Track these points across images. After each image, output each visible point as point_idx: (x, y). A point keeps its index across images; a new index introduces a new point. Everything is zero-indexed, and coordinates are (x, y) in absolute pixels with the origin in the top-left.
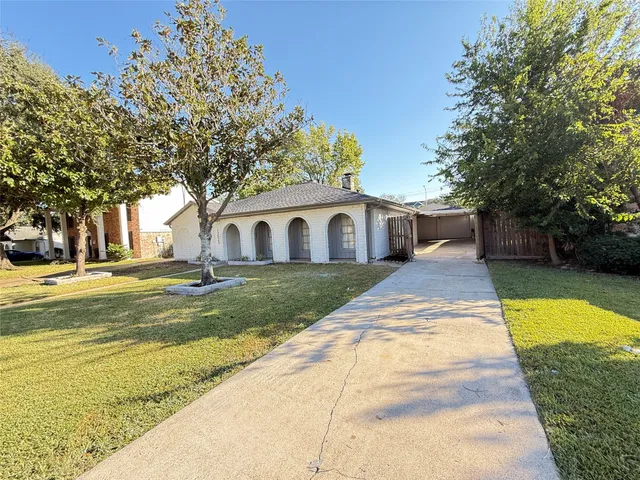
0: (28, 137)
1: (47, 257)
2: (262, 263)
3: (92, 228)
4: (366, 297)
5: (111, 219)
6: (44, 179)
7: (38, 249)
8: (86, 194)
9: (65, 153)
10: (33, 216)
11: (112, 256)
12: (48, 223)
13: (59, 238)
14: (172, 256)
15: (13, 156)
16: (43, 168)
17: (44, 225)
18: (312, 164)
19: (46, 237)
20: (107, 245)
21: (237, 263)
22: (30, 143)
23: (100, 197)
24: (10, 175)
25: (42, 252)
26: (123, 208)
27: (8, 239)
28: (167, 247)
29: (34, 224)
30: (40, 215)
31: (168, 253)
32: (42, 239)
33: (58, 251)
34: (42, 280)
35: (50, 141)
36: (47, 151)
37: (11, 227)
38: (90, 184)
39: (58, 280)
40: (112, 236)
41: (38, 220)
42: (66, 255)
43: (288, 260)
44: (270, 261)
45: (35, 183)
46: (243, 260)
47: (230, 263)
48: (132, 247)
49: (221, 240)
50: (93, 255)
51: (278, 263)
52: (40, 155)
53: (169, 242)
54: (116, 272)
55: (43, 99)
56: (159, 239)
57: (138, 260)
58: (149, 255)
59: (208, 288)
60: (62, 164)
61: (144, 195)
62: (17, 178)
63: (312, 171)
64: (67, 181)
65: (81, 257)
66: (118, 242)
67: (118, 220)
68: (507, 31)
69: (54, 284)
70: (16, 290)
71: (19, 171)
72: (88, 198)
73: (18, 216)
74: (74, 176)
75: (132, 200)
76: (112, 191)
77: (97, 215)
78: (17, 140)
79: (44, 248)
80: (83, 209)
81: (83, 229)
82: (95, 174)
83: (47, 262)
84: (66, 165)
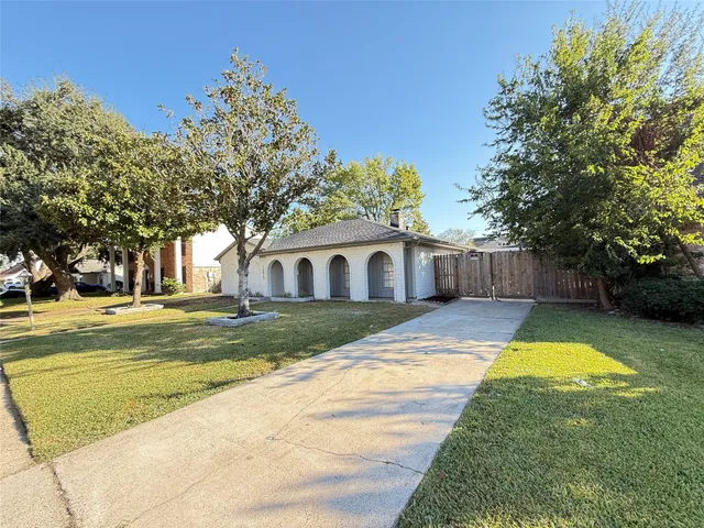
0: (100, 182)
1: (108, 289)
2: (303, 300)
3: (149, 262)
4: (384, 334)
5: (167, 255)
6: (111, 218)
7: (101, 281)
8: (144, 232)
9: (129, 196)
10: (100, 250)
11: (166, 290)
12: (112, 257)
13: (120, 272)
14: (220, 291)
15: (88, 199)
16: (110, 209)
17: (108, 259)
18: (367, 197)
19: (109, 271)
20: (162, 279)
21: (279, 299)
22: (102, 188)
23: (156, 234)
24: (84, 216)
25: (105, 285)
26: (178, 243)
27: (77, 271)
28: (217, 282)
29: (100, 258)
30: (106, 249)
31: (217, 289)
32: (105, 272)
33: (119, 284)
34: (104, 311)
35: (118, 186)
36: (114, 194)
37: (81, 260)
38: (149, 223)
39: (117, 310)
40: (167, 270)
41: (103, 254)
42: (125, 288)
43: (329, 298)
44: (311, 298)
45: (103, 222)
46: (285, 296)
47: (273, 299)
48: (184, 280)
49: (266, 276)
50: (149, 289)
51: (319, 301)
52: (108, 198)
53: (218, 277)
54: (168, 305)
55: (115, 148)
56: (210, 275)
57: (189, 294)
58: (200, 289)
59: (242, 320)
60: (126, 205)
61: (194, 232)
62: (89, 219)
63: (368, 205)
64: (129, 220)
65: (138, 290)
66: (172, 275)
67: (173, 255)
68: (542, 70)
69: (114, 313)
70: (82, 318)
71: (91, 212)
72: (146, 236)
73: (87, 250)
74: (135, 216)
75: (186, 236)
76: (166, 229)
77: (155, 251)
78: (92, 185)
79: (107, 281)
80: (141, 245)
81: (140, 263)
82: (153, 214)
83: (109, 294)
84: (129, 205)
